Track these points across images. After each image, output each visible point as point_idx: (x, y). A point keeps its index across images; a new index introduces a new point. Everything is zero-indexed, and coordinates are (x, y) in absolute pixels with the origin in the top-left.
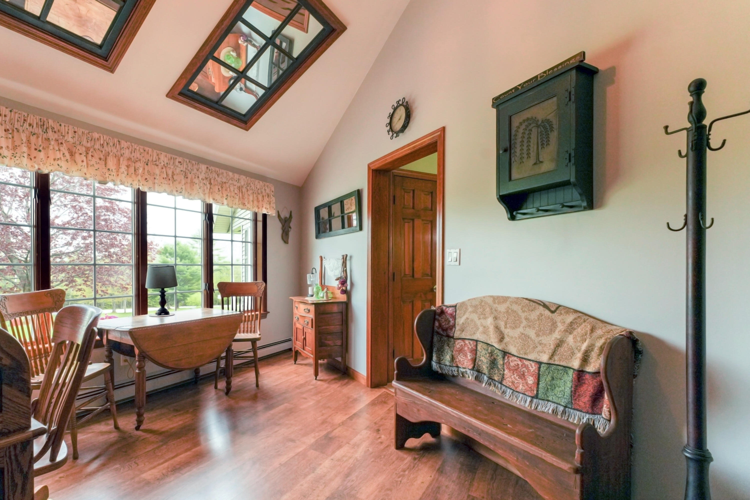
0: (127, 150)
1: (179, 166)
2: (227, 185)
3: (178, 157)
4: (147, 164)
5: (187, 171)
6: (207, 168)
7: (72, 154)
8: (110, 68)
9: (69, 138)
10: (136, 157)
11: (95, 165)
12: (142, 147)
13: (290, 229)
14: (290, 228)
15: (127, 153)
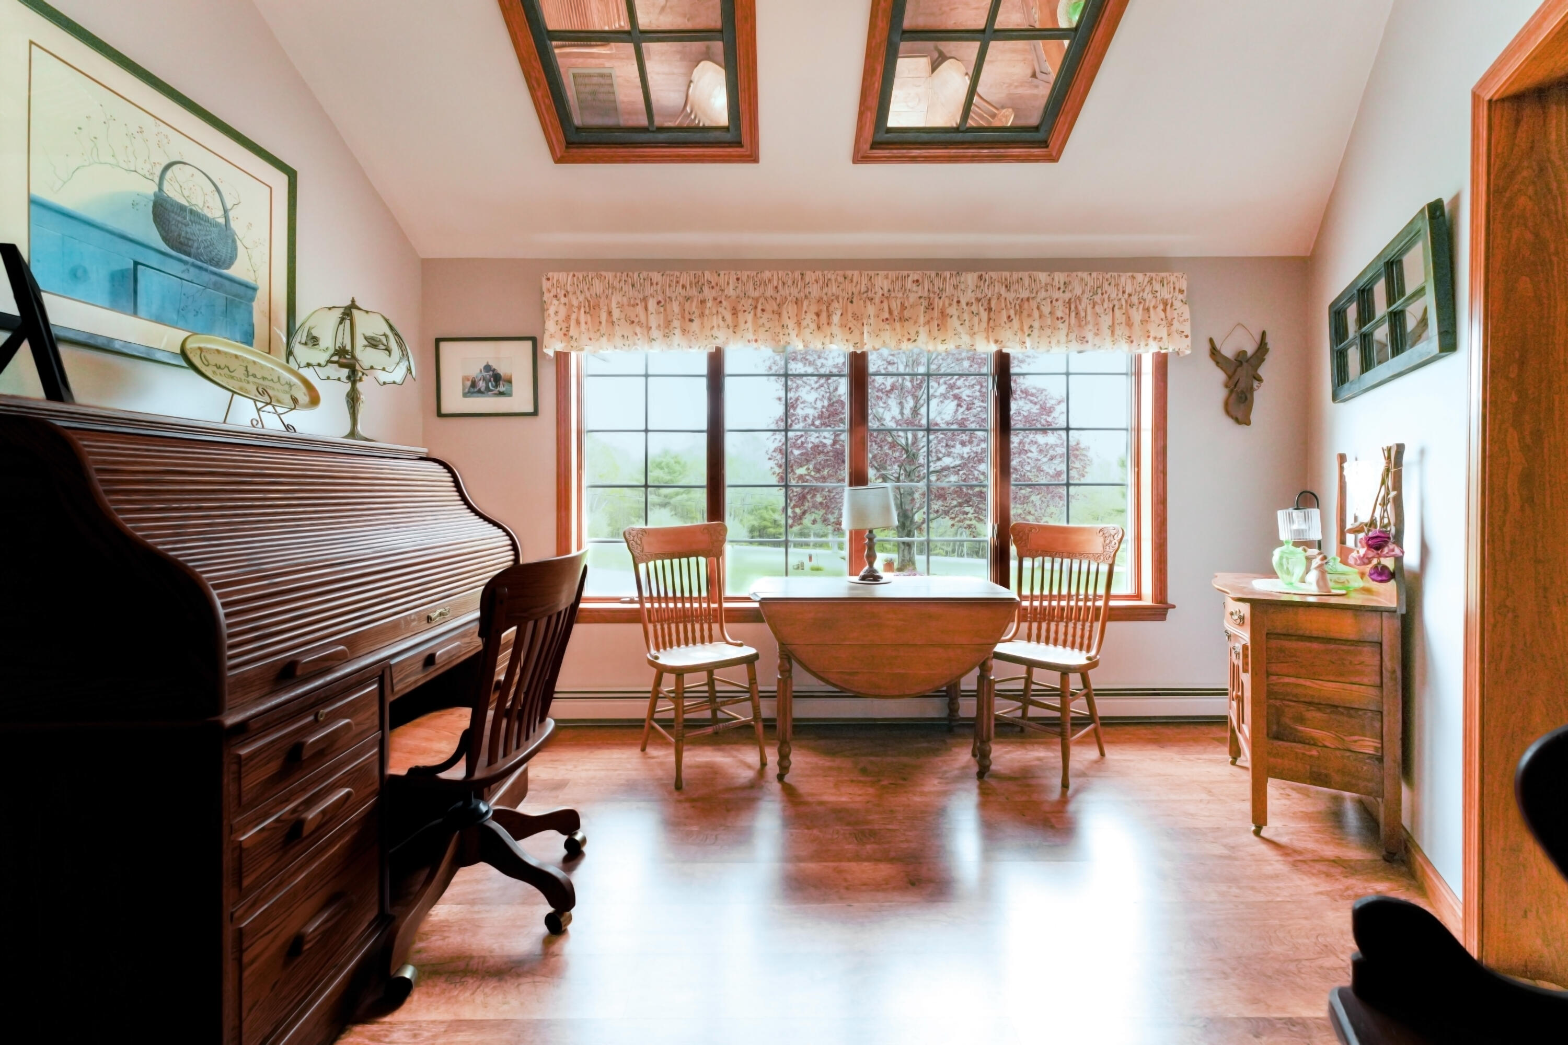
0: (815, 285)
1: (915, 288)
2: (1034, 304)
3: (911, 273)
4: (852, 302)
5: (932, 295)
6: (980, 277)
7: (735, 313)
8: (750, 156)
9: (730, 291)
10: (830, 294)
11: (766, 323)
12: (841, 273)
13: (1256, 384)
14: (1260, 380)
15: (815, 290)
